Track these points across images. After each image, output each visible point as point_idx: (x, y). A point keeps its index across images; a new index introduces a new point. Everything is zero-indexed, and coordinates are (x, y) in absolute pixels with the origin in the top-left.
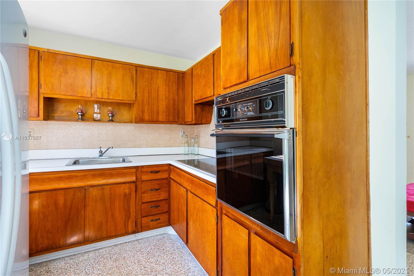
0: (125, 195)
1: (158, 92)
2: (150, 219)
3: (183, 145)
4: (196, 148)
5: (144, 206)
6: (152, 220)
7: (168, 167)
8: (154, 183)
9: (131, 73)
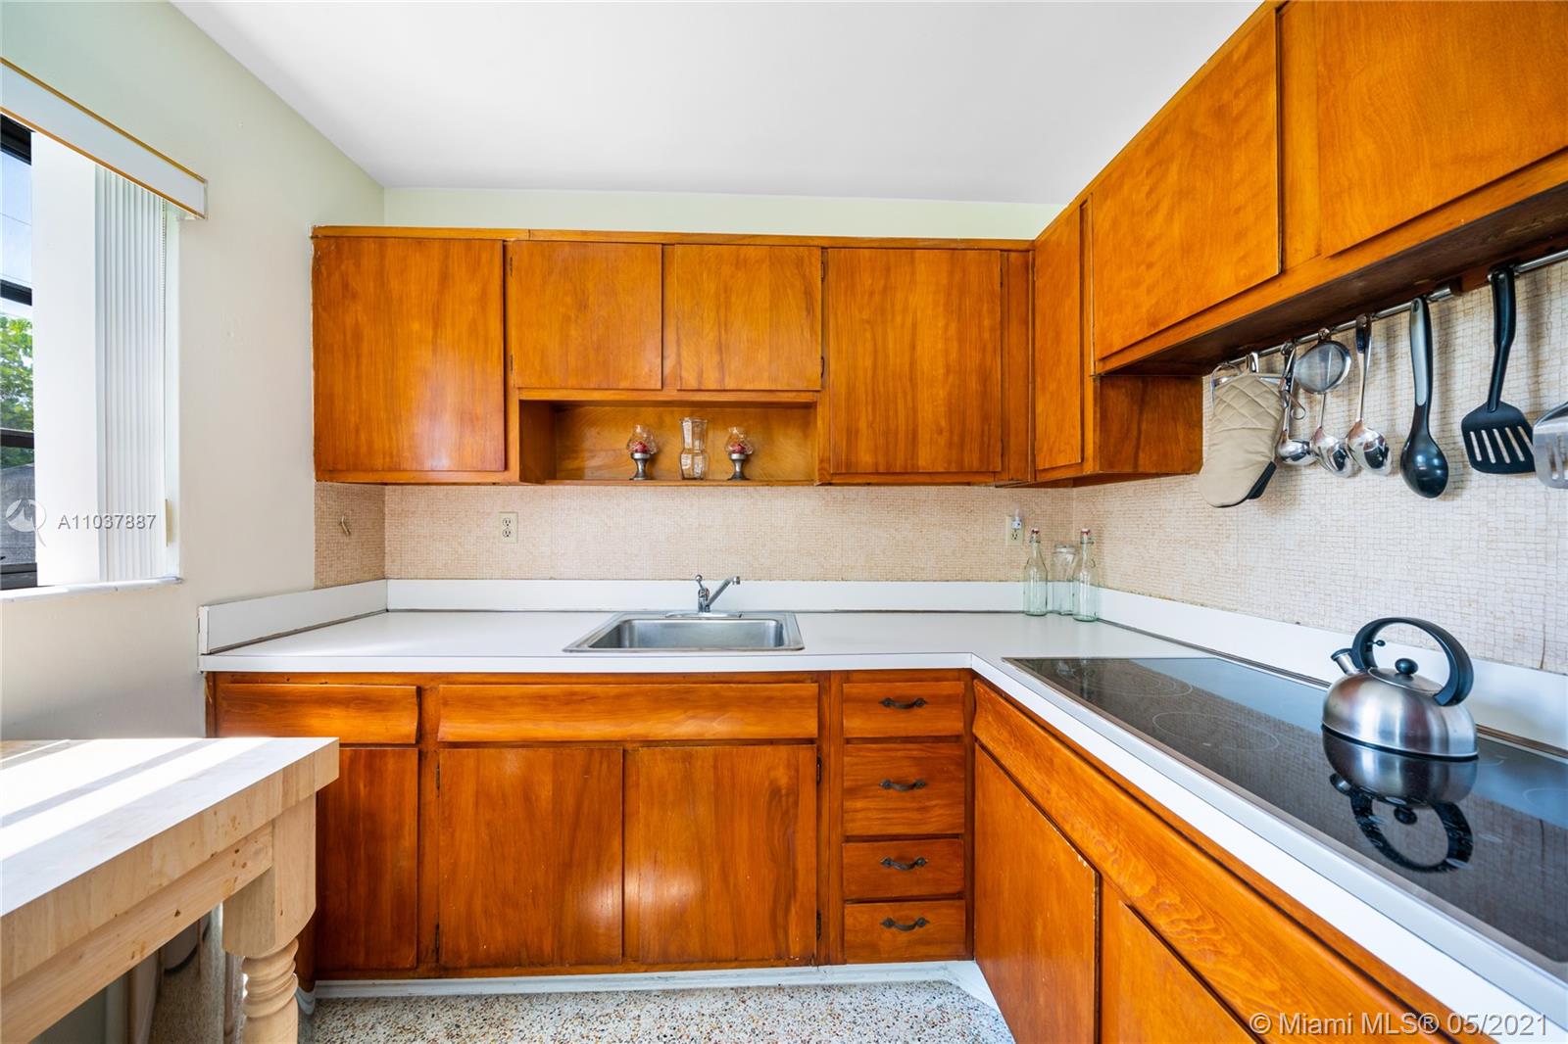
0: (775, 792)
1: (913, 347)
2: (882, 917)
3: (1019, 574)
4: (1084, 590)
5: (853, 853)
6: (889, 923)
7: (962, 685)
8: (899, 754)
9: (804, 277)
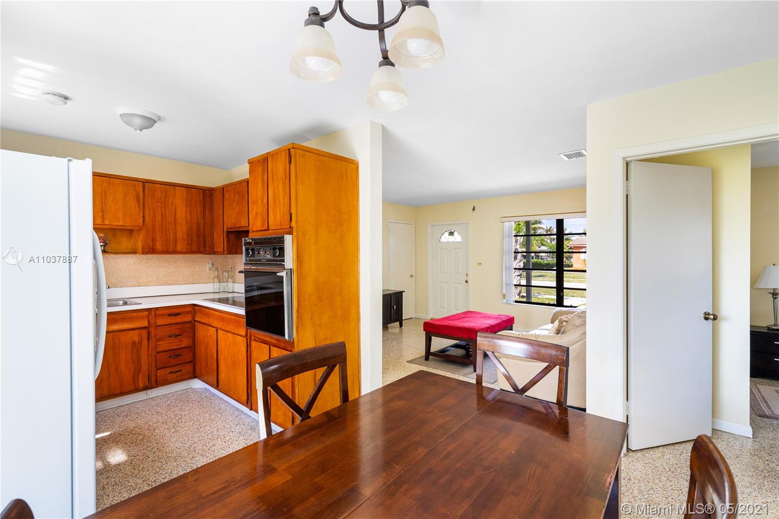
0: (134, 343)
1: (175, 215)
2: (169, 371)
3: (212, 281)
4: (230, 285)
5: (159, 356)
6: (171, 373)
7: (191, 308)
8: (174, 328)
9: (136, 190)
